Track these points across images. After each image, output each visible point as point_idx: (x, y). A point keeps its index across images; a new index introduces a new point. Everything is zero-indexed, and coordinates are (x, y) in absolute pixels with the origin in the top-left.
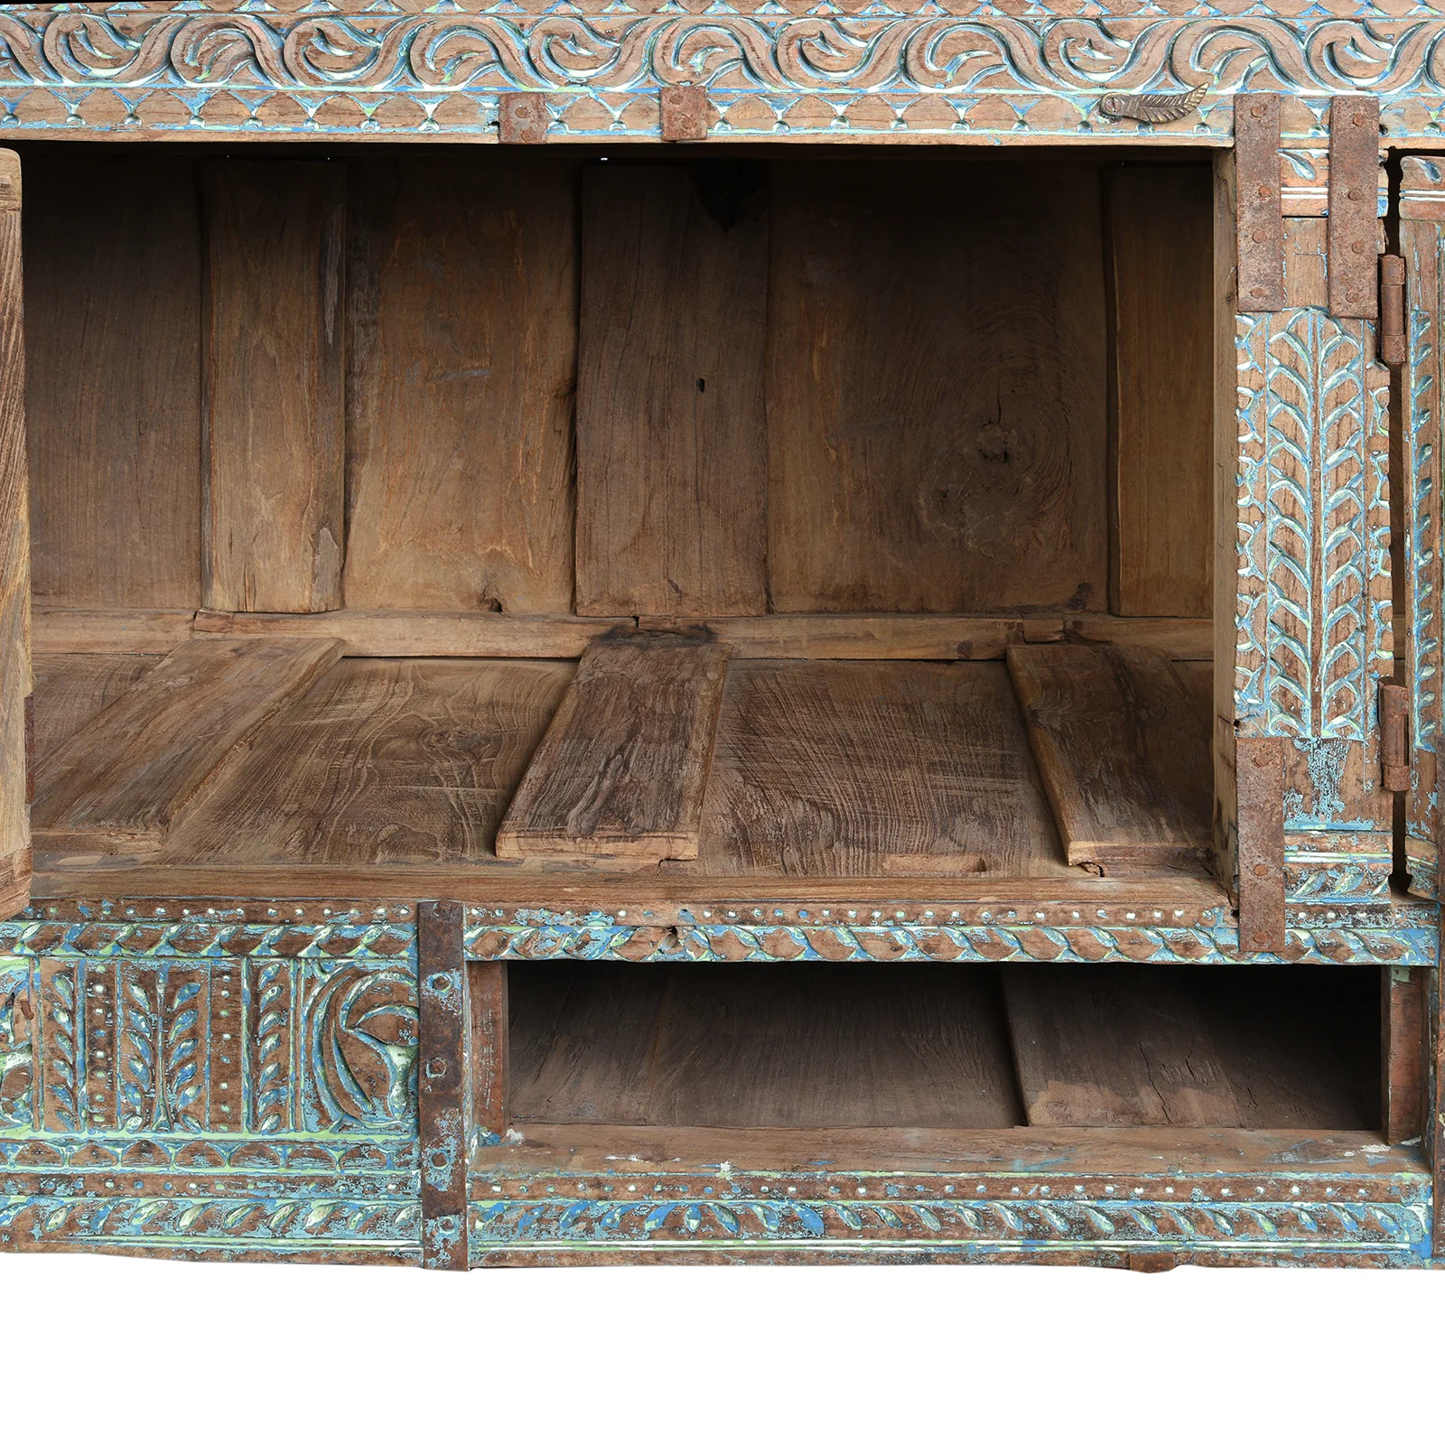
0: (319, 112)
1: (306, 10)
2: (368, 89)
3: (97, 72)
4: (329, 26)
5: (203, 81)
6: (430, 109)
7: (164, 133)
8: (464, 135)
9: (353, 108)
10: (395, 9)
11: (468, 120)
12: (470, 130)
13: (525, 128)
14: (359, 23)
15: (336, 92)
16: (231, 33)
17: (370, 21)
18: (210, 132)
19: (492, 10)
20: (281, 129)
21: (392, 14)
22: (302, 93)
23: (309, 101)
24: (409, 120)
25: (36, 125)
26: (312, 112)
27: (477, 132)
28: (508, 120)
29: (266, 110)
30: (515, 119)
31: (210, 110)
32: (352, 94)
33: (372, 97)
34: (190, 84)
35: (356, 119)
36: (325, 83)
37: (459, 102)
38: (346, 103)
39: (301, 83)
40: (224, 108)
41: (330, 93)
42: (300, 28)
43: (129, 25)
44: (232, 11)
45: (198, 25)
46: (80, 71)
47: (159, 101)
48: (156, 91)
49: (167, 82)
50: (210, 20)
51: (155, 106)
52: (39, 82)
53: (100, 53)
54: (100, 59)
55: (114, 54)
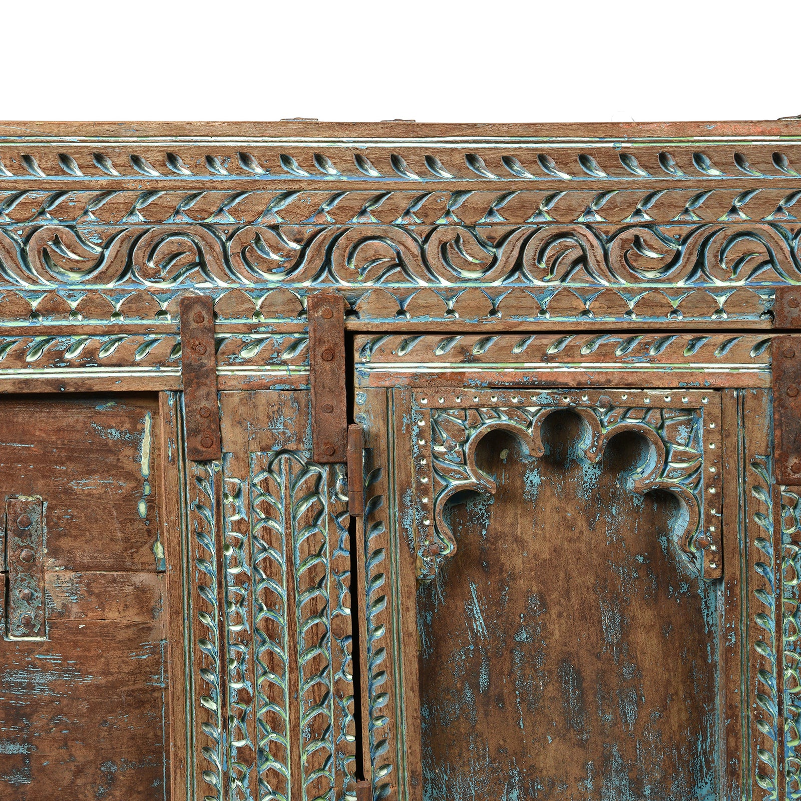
0: (637, 305)
1: (628, 220)
2: (673, 285)
3: (466, 274)
4: (645, 234)
5: (549, 281)
6: (721, 300)
7: (520, 324)
8: (747, 322)
9: (664, 301)
10: (696, 219)
11: (750, 309)
12: (751, 318)
13: (795, 315)
14: (668, 230)
15: (651, 288)
16: (569, 241)
17: (676, 229)
18: (554, 323)
19: (770, 218)
20: (608, 319)
21: (694, 223)
22: (625, 290)
23: (628, 295)
24: (705, 311)
25: (422, 320)
26: (631, 305)
27: (757, 319)
28: (782, 310)
29: (597, 304)
30: (787, 309)
31: (555, 304)
32: (663, 289)
33: (678, 292)
34: (538, 283)
35: (665, 310)
36: (642, 281)
37: (744, 294)
38: (659, 297)
39: (622, 281)
40: (565, 303)
41: (646, 289)
42: (623, 235)
43: (493, 235)
44: (572, 222)
45: (546, 234)
46: (454, 273)
47: (517, 298)
48: (514, 289)
49: (521, 281)
50: (554, 229)
51: (513, 302)
52: (422, 283)
53: (470, 259)
54: (470, 263)
55: (482, 259)
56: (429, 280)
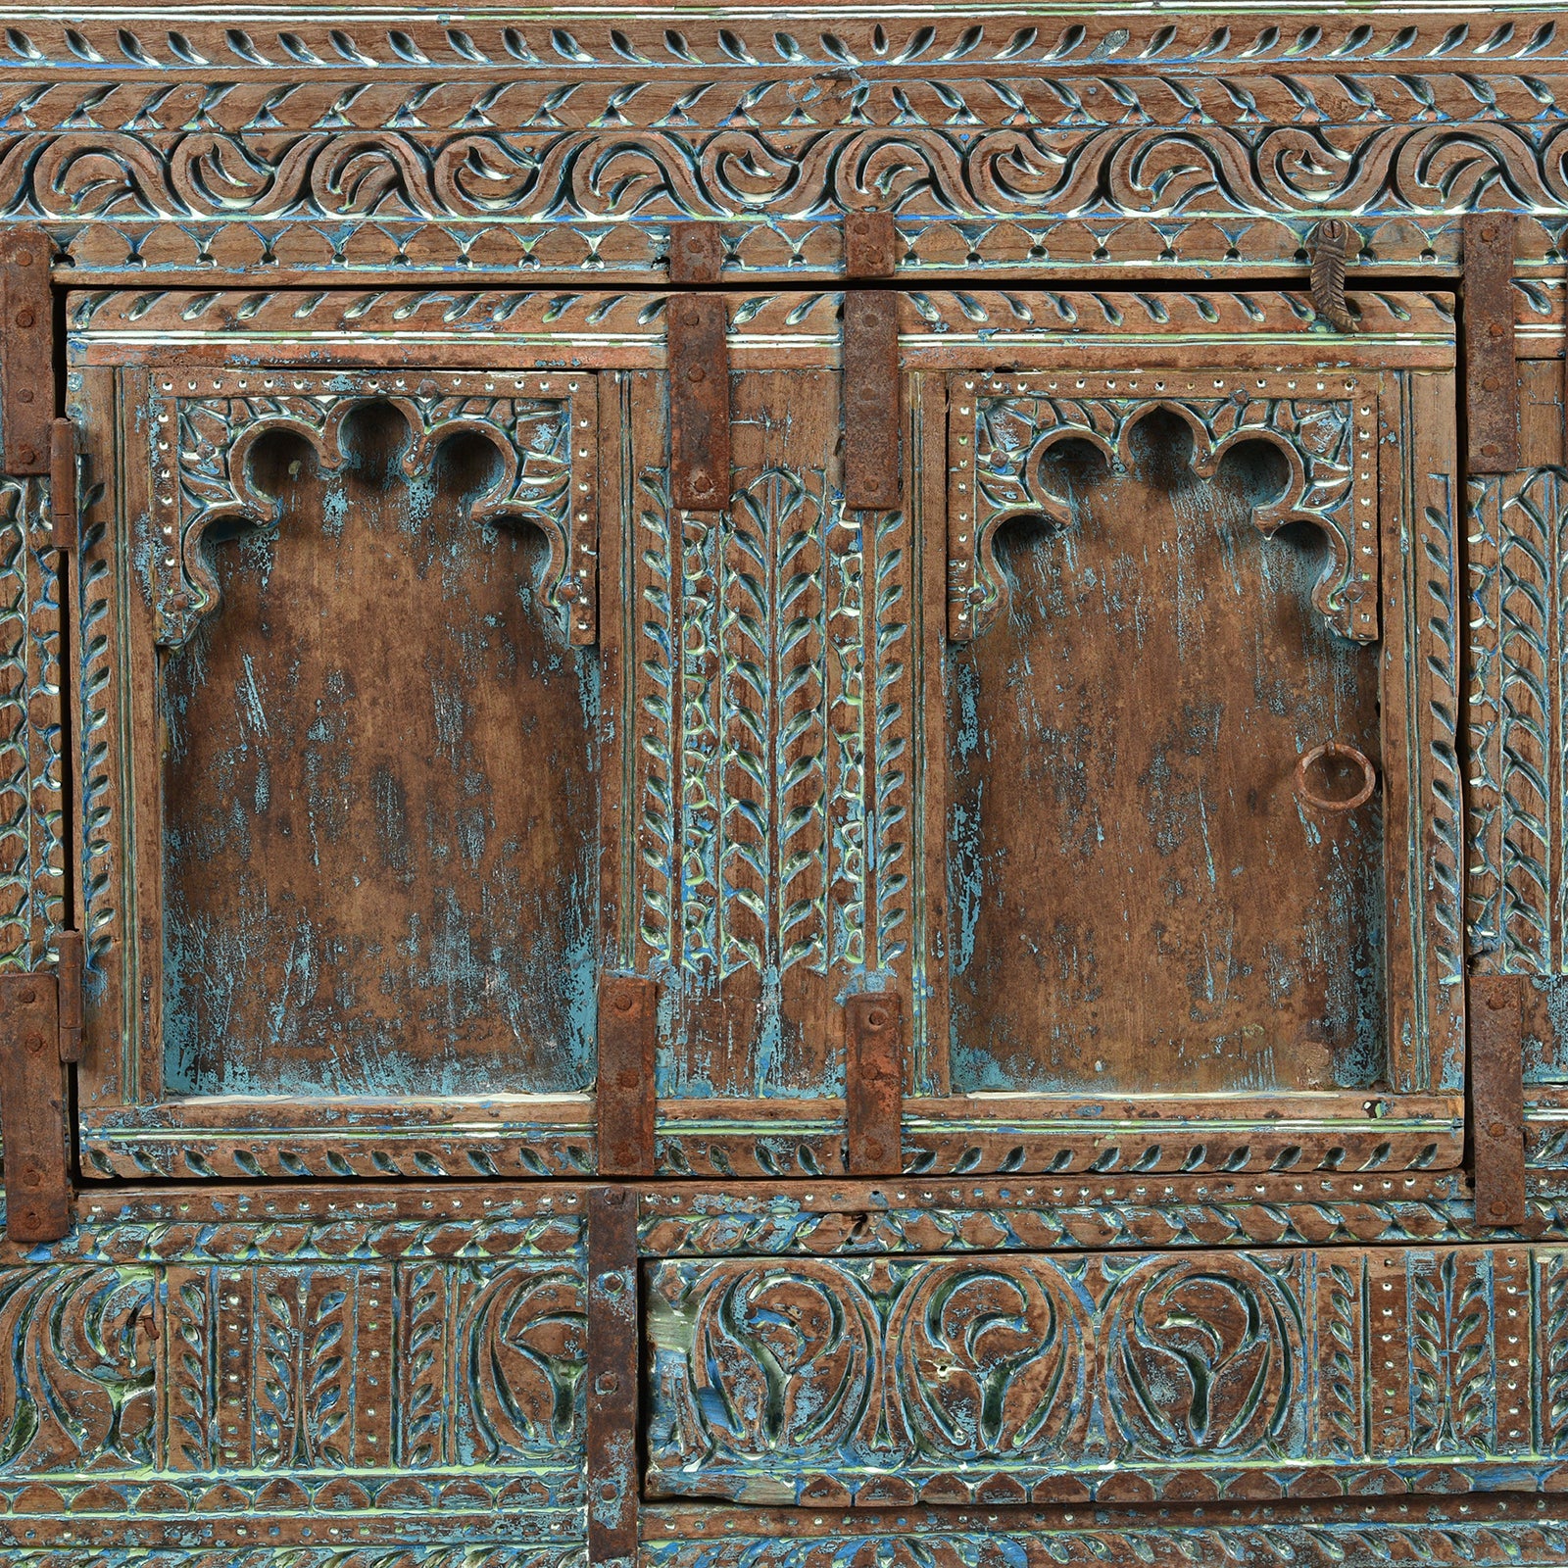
0: (473, 247)
1: (459, 125)
2: (526, 220)
3: (229, 204)
4: (485, 145)
5: (346, 213)
6: (594, 242)
7: (305, 274)
8: (632, 274)
9: (511, 242)
10: (556, 124)
11: (636, 255)
12: (637, 268)
13: (698, 264)
14: (519, 141)
15: (493, 224)
16: (376, 156)
17: (528, 138)
18: (354, 273)
19: (662, 124)
20: (432, 269)
21: (553, 129)
22: (456, 226)
23: (462, 234)
24: (572, 256)
25: (164, 268)
26: (465, 248)
27: (646, 270)
28: (679, 255)
29: (416, 247)
30: (686, 254)
31: (354, 247)
32: (510, 225)
33: (531, 230)
34: (332, 216)
35: (513, 255)
36: (478, 213)
37: (626, 234)
38: (504, 237)
39: (453, 213)
40: (369, 245)
41: (486, 225)
42: (453, 147)
43: (265, 146)
44: (378, 128)
45: (341, 145)
46: (210, 201)
47: (299, 237)
48: (295, 224)
49: (306, 213)
50: (353, 139)
51: (294, 243)
52: (165, 216)
53: (233, 181)
54: (233, 187)
55: (249, 181)
56: (174, 212)
